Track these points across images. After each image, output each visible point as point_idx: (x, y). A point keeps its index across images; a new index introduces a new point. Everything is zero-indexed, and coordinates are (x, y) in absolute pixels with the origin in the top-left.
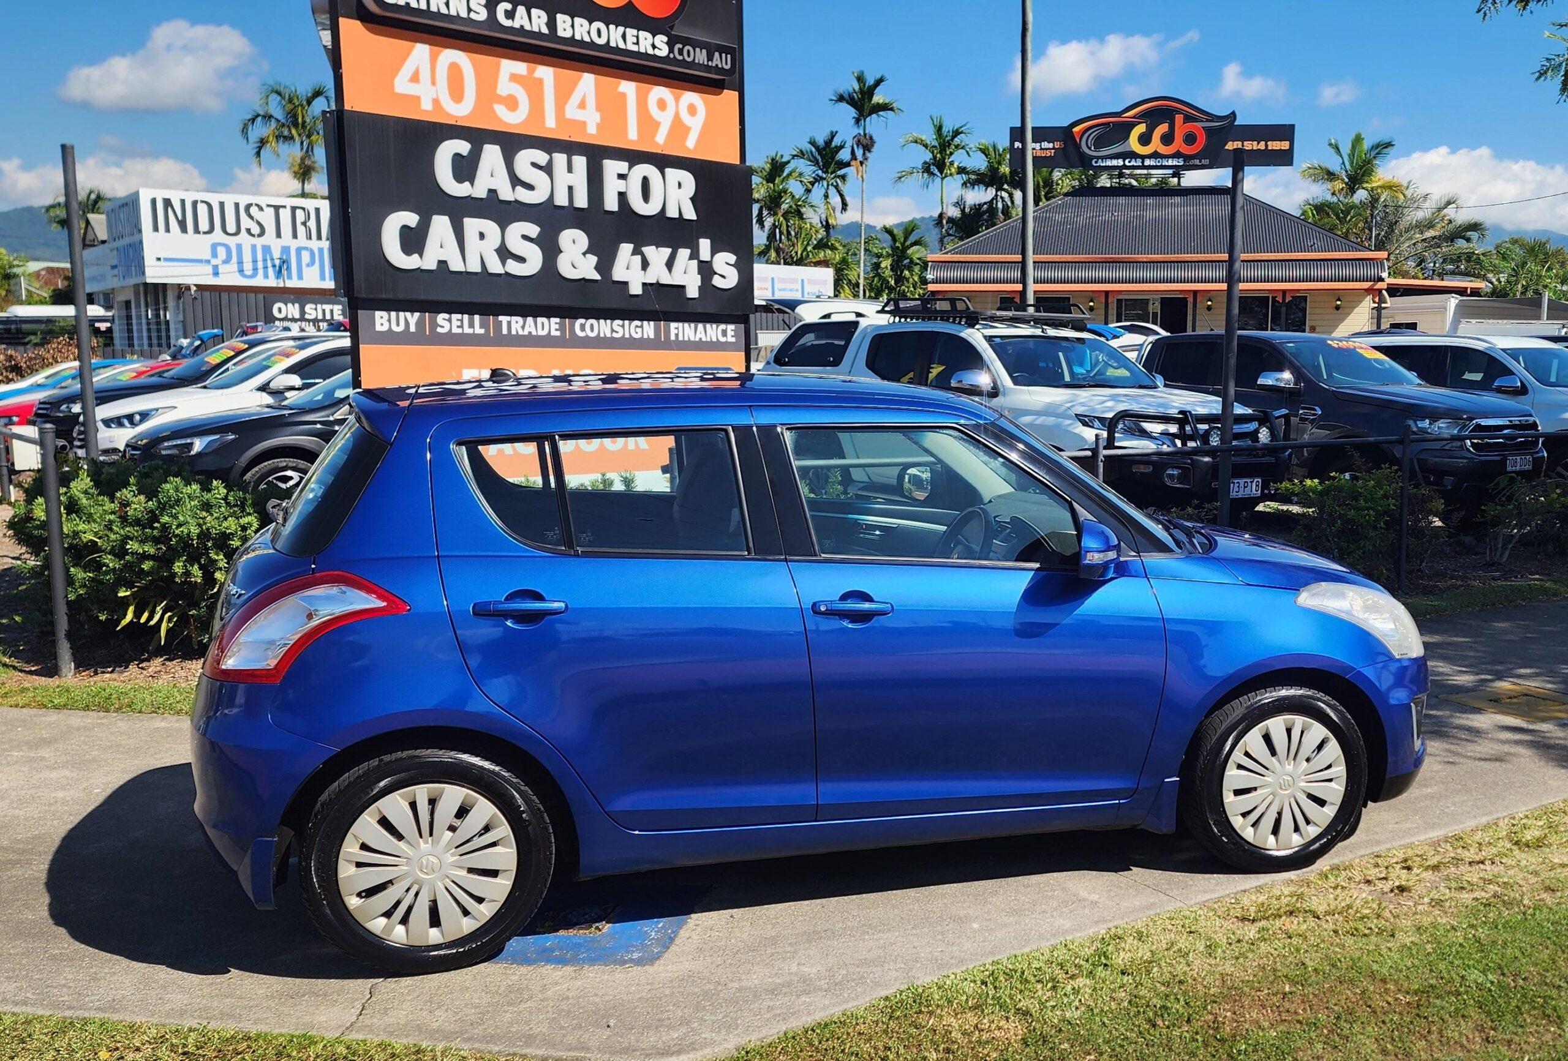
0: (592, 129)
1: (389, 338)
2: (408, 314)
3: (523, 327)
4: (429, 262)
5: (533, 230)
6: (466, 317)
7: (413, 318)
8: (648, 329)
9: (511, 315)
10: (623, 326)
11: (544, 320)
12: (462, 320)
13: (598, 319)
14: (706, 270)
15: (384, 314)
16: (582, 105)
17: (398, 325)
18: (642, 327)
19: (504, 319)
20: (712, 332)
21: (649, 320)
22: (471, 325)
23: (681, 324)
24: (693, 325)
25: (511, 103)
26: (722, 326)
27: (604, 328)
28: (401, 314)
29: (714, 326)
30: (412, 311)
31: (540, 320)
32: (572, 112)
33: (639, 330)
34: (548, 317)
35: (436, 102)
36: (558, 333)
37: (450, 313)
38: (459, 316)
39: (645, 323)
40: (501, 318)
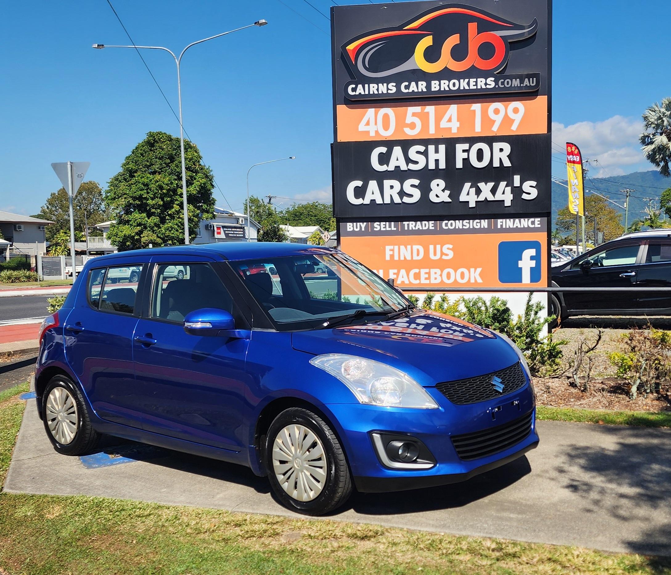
0: (454, 130)
1: (353, 234)
2: (361, 224)
3: (415, 226)
4: (367, 201)
5: (416, 182)
6: (387, 223)
7: (363, 225)
8: (484, 223)
9: (409, 221)
10: (469, 223)
11: (426, 222)
12: (385, 225)
13: (455, 220)
14: (517, 192)
15: (351, 224)
16: (450, 120)
17: (357, 228)
18: (480, 222)
19: (406, 223)
20: (525, 223)
21: (484, 219)
22: (390, 227)
23: (504, 220)
24: (512, 220)
25: (412, 126)
26: (532, 219)
27: (459, 224)
28: (358, 224)
29: (526, 220)
30: (363, 222)
31: (424, 222)
32: (444, 124)
33: (479, 224)
34: (428, 221)
35: (377, 132)
36: (433, 228)
37: (380, 222)
38: (384, 223)
39: (482, 221)
40: (404, 223)
